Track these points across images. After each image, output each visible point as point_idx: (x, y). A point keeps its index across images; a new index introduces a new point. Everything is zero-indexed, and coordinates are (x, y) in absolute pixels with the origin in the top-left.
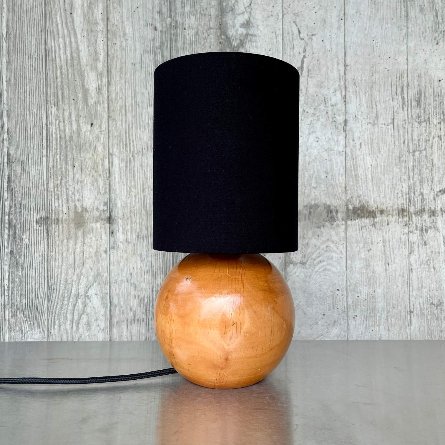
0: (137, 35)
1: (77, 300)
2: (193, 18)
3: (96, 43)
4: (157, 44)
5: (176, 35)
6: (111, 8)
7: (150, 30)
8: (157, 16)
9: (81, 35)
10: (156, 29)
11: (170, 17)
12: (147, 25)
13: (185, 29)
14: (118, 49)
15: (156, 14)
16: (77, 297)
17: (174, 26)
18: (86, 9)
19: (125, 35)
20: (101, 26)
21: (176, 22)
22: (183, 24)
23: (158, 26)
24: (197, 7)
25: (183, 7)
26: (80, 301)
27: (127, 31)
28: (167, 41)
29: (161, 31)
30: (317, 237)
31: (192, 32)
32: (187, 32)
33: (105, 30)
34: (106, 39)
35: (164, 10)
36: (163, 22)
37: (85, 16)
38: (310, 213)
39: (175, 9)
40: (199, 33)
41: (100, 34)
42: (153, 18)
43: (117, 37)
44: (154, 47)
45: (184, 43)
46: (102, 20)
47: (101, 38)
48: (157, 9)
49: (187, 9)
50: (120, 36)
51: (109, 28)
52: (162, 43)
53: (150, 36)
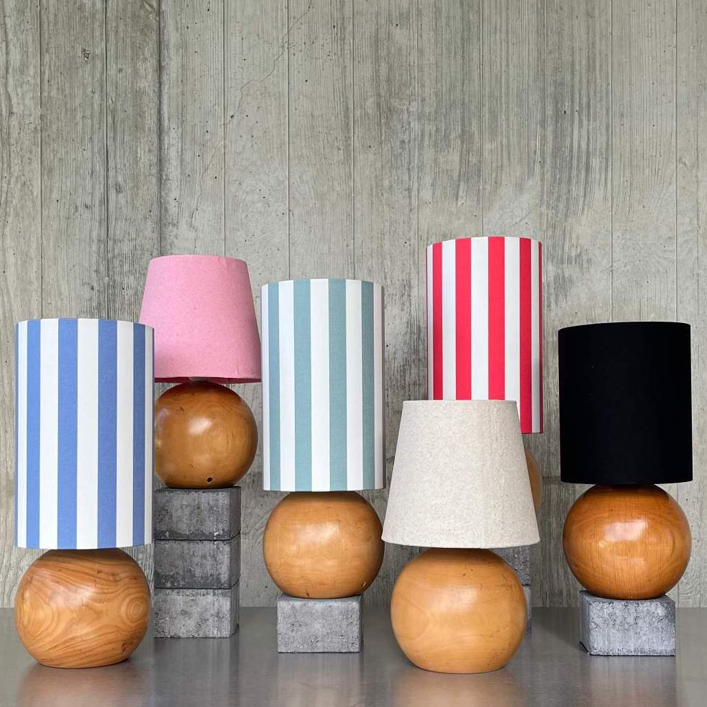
0: (73, 294)
1: (8, 572)
2: (132, 277)
3: (30, 303)
4: (94, 304)
5: (114, 294)
6: (46, 266)
7: (87, 288)
8: (94, 275)
9: (14, 295)
10: (93, 289)
11: (108, 276)
12: (83, 284)
13: (123, 289)
14: (53, 308)
15: (94, 273)
16: (9, 568)
17: (113, 285)
18: (19, 268)
19: (60, 294)
20: (36, 285)
21: (114, 281)
22: (122, 283)
23: (95, 285)
24: (136, 266)
25: (122, 266)
26: (11, 572)
27: (63, 290)
28: (104, 301)
29: (99, 291)
30: (260, 507)
31: (131, 292)
32: (124, 292)
33: (40, 290)
34: (40, 299)
35: (102, 269)
36: (101, 281)
37: (18, 275)
38: (253, 481)
39: (113, 268)
40: (139, 294)
41: (34, 293)
42: (90, 277)
43: (52, 296)
44: (90, 307)
45: (122, 304)
46: (37, 278)
47: (35, 298)
48: (94, 268)
49: (126, 268)
50: (55, 295)
51: (43, 287)
52: (99, 304)
53: (87, 296)
